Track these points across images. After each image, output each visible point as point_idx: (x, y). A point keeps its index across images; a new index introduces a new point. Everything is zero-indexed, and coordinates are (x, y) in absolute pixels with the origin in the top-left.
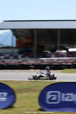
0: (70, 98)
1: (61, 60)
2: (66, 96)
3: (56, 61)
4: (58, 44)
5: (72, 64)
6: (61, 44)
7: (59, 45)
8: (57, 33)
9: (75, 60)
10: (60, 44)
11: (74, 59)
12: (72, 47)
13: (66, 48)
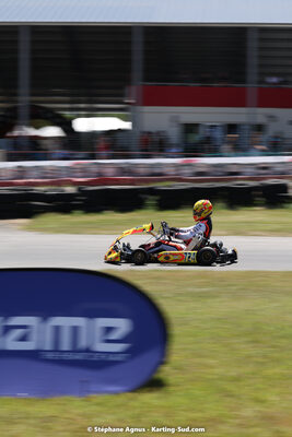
0: (23, 339)
1: (35, 173)
2: (8, 329)
3: (9, 174)
4: (20, 98)
5: (79, 190)
6: (32, 95)
7: (24, 99)
8: (16, 42)
9: (100, 174)
10: (28, 98)
11: (95, 169)
12: (91, 113)
13: (60, 116)
